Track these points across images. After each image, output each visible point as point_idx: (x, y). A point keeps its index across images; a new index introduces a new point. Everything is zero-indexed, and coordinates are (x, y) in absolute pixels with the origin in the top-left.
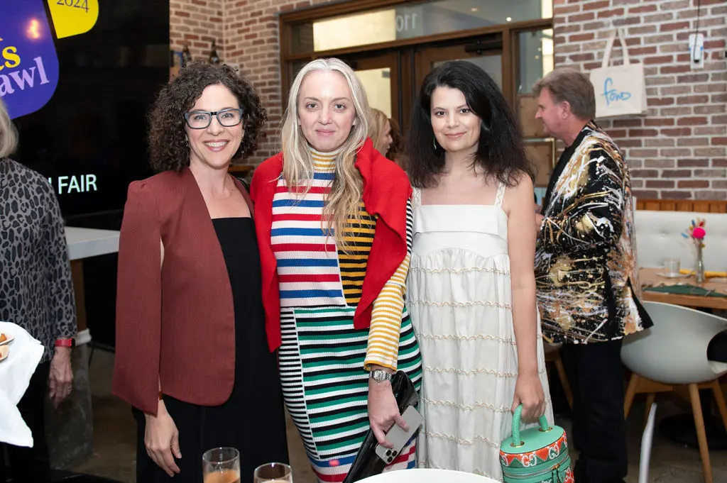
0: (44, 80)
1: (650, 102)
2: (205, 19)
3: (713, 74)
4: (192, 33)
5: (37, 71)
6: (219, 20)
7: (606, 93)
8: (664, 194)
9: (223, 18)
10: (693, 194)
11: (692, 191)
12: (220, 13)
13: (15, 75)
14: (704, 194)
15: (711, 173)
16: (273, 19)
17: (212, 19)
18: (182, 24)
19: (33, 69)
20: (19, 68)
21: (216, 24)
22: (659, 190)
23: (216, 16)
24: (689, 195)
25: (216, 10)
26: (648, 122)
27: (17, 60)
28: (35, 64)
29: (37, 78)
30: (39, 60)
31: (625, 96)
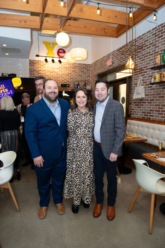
0: (12, 93)
1: (145, 95)
2: (86, 76)
3: (156, 88)
4: (82, 80)
5: (11, 92)
6: (89, 76)
7: (137, 93)
8: (147, 118)
9: (90, 76)
10: (151, 118)
11: (151, 117)
12: (89, 75)
13: (7, 93)
14: (153, 118)
15: (155, 113)
16: (96, 76)
17: (87, 76)
18: (80, 78)
19: (10, 92)
20: (8, 92)
21: (88, 77)
22: (146, 117)
23: (88, 76)
24: (150, 118)
25: (88, 74)
26: (145, 100)
27: (7, 91)
28: (10, 91)
29: (11, 93)
30: (11, 91)
31: (140, 94)
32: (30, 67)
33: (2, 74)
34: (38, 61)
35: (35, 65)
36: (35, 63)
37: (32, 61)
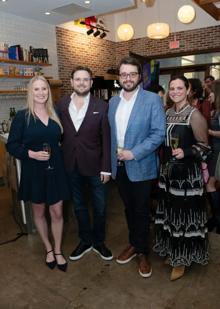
12: (116, 57)
17: (114, 59)
32: (57, 39)
33: (31, 47)
34: (66, 30)
35: (63, 36)
36: (63, 33)
37: (59, 29)
